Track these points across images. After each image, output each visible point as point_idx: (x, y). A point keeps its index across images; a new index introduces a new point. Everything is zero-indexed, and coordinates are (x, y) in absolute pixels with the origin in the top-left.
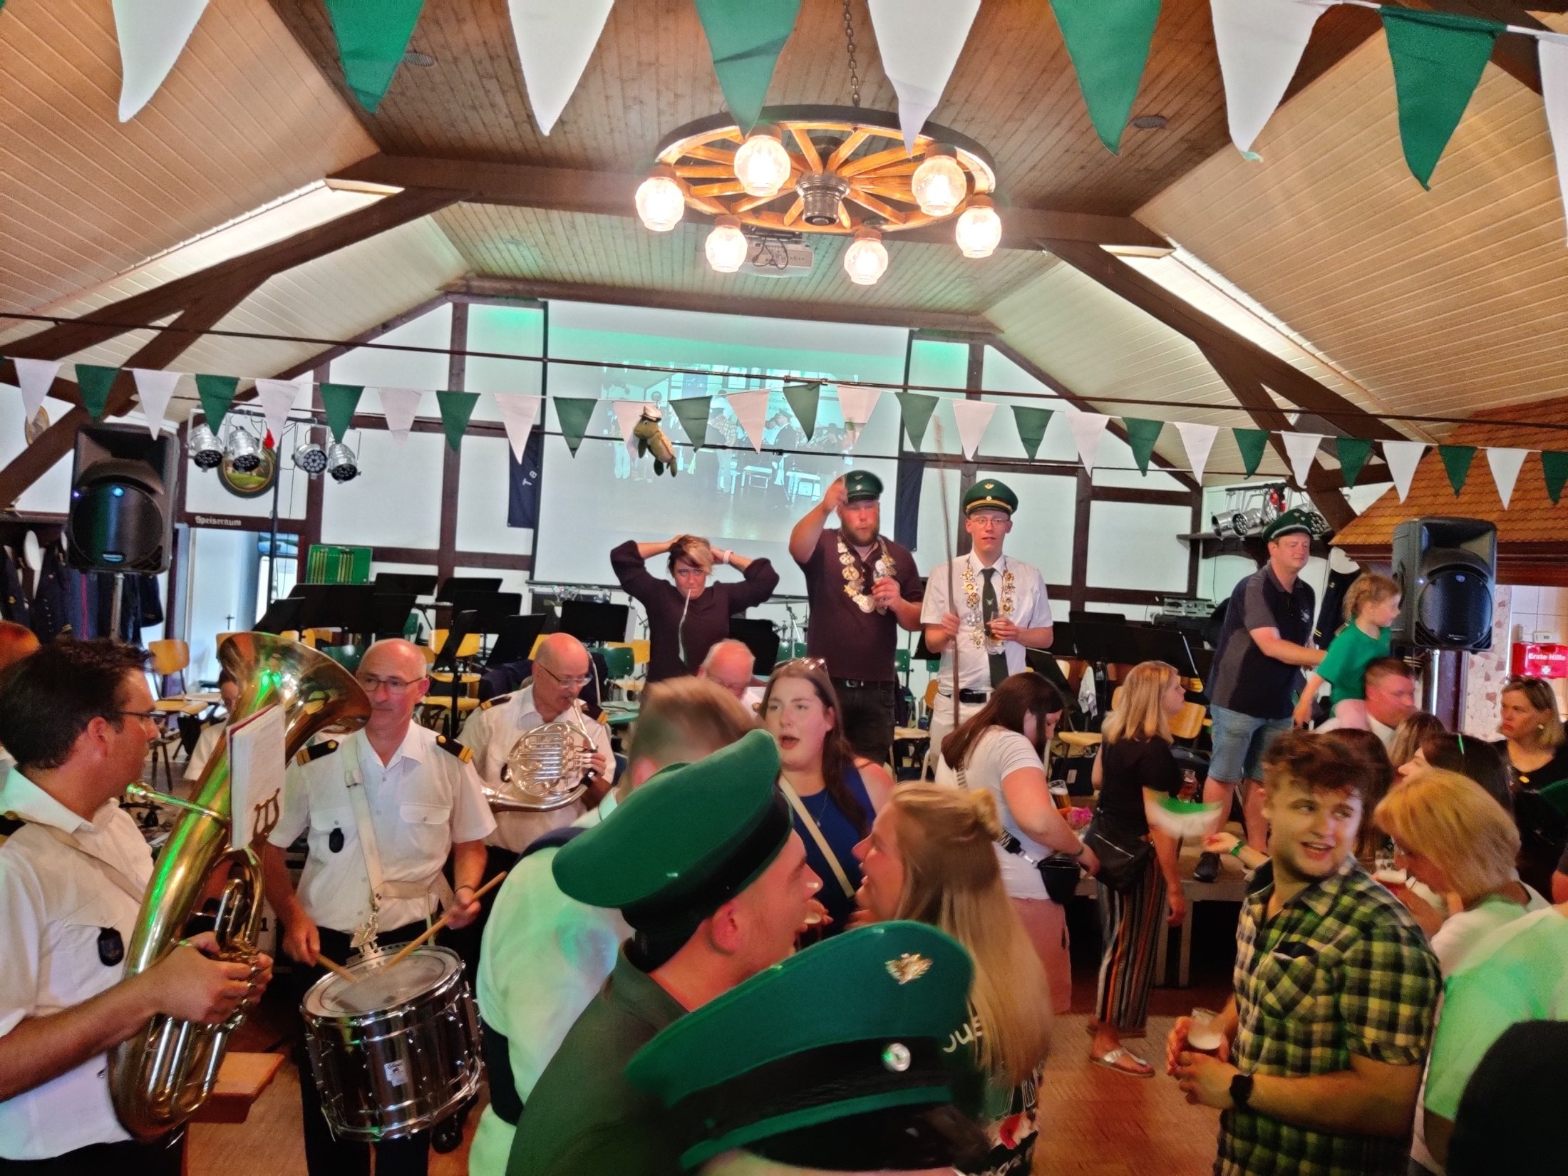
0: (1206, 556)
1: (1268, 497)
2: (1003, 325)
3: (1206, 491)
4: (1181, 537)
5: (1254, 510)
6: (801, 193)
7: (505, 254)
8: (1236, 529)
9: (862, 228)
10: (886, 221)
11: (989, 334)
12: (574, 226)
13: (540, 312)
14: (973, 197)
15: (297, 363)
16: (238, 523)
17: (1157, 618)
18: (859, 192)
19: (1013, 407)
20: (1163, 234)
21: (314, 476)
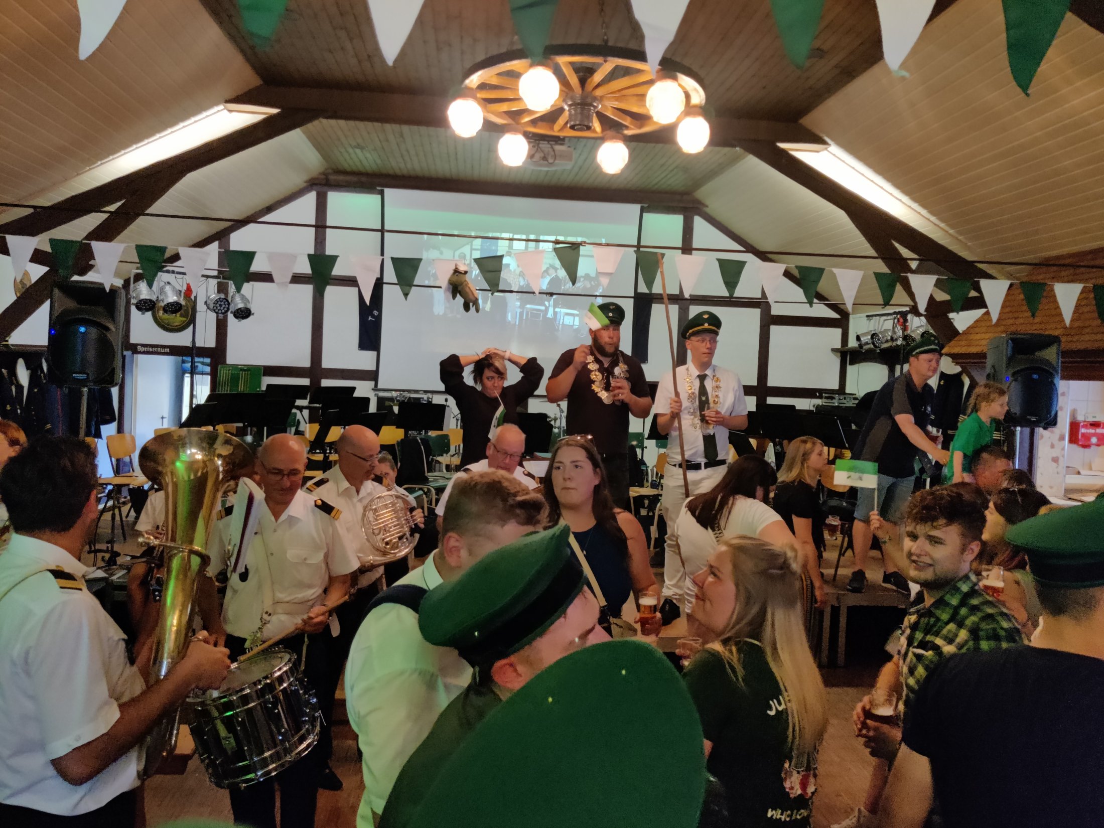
0: (852, 363)
1: (896, 321)
2: (707, 202)
3: (851, 317)
4: (834, 350)
5: (886, 331)
6: (566, 108)
7: (353, 156)
8: (873, 343)
9: (609, 133)
10: (627, 127)
11: (697, 208)
12: (402, 136)
13: (379, 197)
14: (690, 110)
15: (206, 236)
16: (168, 350)
17: (818, 407)
18: (608, 107)
19: (718, 260)
20: (821, 135)
21: (221, 316)
